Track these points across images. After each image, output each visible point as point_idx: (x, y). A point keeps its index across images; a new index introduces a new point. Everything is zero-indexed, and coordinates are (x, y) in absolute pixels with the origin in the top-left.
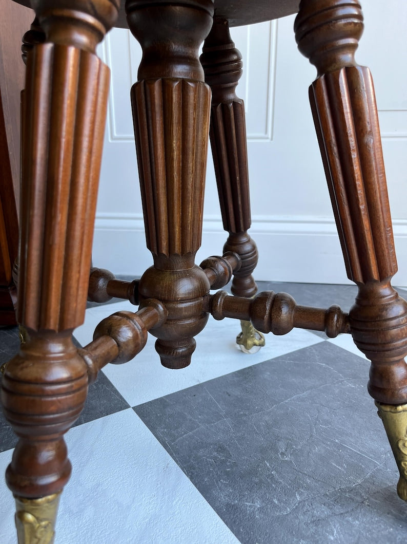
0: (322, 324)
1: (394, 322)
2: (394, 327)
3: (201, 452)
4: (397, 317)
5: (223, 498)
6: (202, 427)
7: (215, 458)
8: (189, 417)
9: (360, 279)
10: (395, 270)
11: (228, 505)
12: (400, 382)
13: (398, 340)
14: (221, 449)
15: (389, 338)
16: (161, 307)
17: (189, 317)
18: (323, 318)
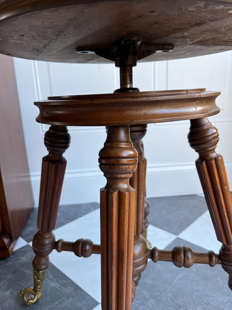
18: (208, 258)
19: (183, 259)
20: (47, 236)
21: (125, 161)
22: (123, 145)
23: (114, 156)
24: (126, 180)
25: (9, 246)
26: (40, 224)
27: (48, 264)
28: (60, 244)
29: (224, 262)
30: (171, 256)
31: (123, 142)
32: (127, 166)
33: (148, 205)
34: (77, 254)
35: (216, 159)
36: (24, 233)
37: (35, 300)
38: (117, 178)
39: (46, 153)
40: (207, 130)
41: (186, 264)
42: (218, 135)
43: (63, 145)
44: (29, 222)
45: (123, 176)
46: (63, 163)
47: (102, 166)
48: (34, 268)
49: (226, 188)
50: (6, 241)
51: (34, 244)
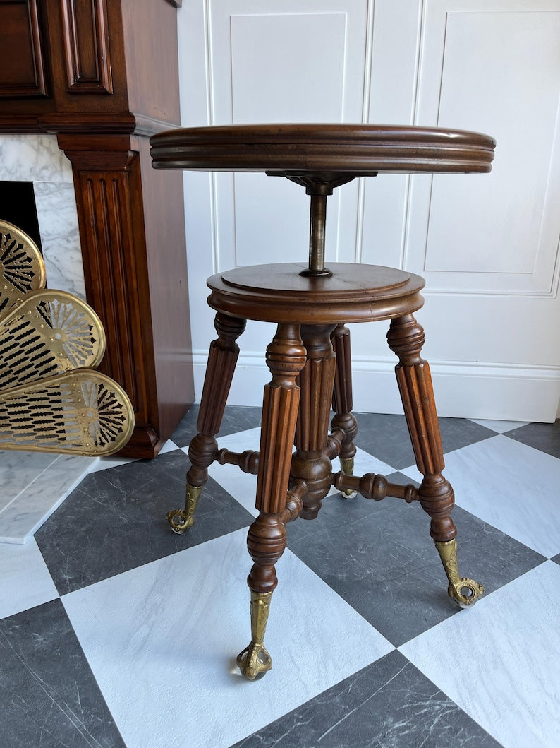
0: (403, 495)
1: (442, 497)
2: (442, 500)
3: (310, 549)
4: (443, 494)
5: (325, 572)
6: (309, 534)
7: (319, 552)
8: (299, 528)
9: (424, 471)
10: (443, 467)
11: (328, 576)
12: (446, 529)
13: (444, 507)
14: (322, 547)
15: (439, 506)
16: (305, 484)
17: (321, 489)
18: (403, 491)
19: (371, 488)
20: (208, 441)
21: (290, 358)
22: (291, 342)
23: (280, 352)
24: (291, 378)
25: (155, 444)
26: (201, 424)
27: (206, 479)
28: (223, 454)
29: (423, 498)
30: (358, 482)
31: (290, 339)
32: (291, 364)
33: (355, 422)
34: (243, 469)
35: (416, 366)
36: (174, 435)
37: (184, 526)
38: (281, 375)
39: (216, 337)
40: (411, 329)
41: (375, 494)
42: (424, 336)
43: (235, 330)
44: (184, 422)
45: (288, 373)
46: (235, 351)
47: (268, 361)
48: (188, 482)
49: (428, 403)
50: (152, 438)
51: (191, 449)
